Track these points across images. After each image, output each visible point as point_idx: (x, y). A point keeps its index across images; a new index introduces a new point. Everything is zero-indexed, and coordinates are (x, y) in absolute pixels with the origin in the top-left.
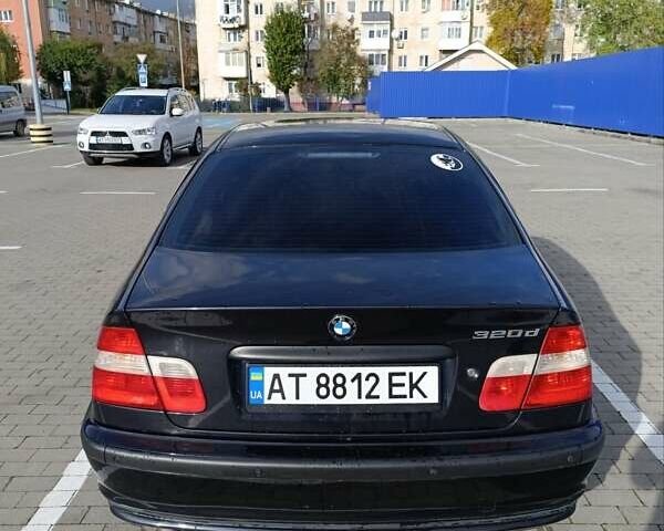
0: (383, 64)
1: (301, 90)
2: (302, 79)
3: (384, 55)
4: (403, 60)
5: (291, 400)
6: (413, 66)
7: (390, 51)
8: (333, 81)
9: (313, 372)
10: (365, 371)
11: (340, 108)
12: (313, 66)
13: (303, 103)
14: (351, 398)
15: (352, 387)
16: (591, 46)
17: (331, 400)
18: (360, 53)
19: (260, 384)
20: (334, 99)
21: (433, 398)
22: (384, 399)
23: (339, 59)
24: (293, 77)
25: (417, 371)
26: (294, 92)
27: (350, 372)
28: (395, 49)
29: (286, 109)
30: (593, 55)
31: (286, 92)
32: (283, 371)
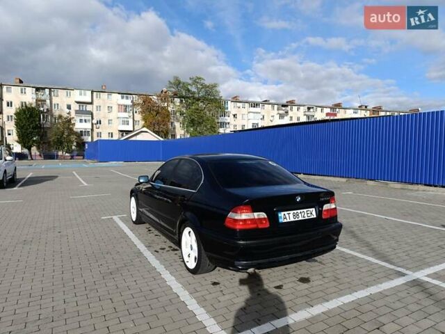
0: (89, 135)
1: (38, 148)
2: (40, 143)
3: (88, 132)
4: (99, 134)
5: (288, 220)
6: (105, 137)
7: (92, 130)
8: (60, 143)
9: (292, 212)
10: (302, 211)
11: (64, 158)
12: (46, 136)
13: (40, 155)
14: (300, 218)
15: (300, 215)
16: (187, 131)
17: (297, 219)
18: (75, 130)
19: (281, 217)
20: (60, 153)
21: (315, 216)
22: (307, 218)
23: (63, 133)
24: (34, 141)
25: (311, 209)
26: (34, 150)
27: (299, 211)
28: (95, 128)
29: (29, 158)
30: (188, 136)
31: (30, 149)
32: (286, 213)
